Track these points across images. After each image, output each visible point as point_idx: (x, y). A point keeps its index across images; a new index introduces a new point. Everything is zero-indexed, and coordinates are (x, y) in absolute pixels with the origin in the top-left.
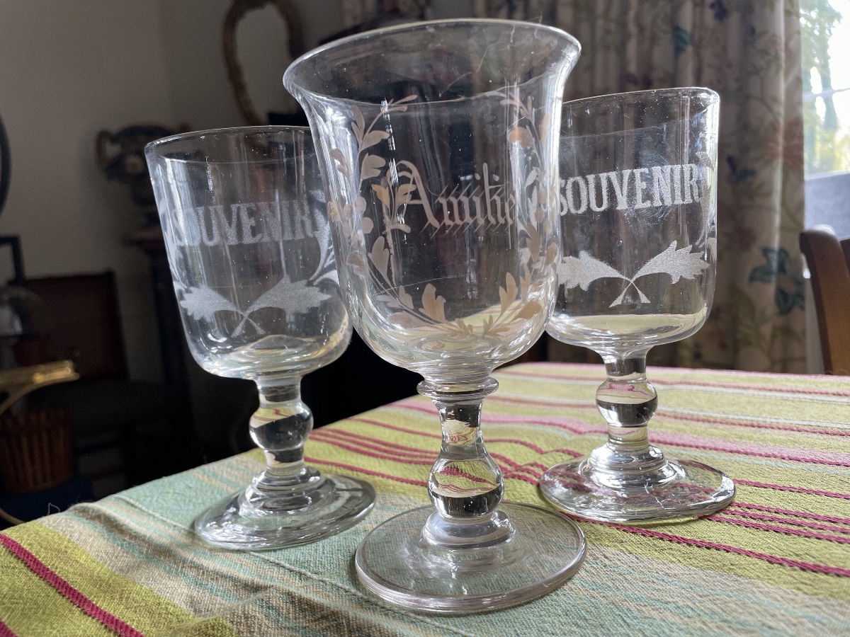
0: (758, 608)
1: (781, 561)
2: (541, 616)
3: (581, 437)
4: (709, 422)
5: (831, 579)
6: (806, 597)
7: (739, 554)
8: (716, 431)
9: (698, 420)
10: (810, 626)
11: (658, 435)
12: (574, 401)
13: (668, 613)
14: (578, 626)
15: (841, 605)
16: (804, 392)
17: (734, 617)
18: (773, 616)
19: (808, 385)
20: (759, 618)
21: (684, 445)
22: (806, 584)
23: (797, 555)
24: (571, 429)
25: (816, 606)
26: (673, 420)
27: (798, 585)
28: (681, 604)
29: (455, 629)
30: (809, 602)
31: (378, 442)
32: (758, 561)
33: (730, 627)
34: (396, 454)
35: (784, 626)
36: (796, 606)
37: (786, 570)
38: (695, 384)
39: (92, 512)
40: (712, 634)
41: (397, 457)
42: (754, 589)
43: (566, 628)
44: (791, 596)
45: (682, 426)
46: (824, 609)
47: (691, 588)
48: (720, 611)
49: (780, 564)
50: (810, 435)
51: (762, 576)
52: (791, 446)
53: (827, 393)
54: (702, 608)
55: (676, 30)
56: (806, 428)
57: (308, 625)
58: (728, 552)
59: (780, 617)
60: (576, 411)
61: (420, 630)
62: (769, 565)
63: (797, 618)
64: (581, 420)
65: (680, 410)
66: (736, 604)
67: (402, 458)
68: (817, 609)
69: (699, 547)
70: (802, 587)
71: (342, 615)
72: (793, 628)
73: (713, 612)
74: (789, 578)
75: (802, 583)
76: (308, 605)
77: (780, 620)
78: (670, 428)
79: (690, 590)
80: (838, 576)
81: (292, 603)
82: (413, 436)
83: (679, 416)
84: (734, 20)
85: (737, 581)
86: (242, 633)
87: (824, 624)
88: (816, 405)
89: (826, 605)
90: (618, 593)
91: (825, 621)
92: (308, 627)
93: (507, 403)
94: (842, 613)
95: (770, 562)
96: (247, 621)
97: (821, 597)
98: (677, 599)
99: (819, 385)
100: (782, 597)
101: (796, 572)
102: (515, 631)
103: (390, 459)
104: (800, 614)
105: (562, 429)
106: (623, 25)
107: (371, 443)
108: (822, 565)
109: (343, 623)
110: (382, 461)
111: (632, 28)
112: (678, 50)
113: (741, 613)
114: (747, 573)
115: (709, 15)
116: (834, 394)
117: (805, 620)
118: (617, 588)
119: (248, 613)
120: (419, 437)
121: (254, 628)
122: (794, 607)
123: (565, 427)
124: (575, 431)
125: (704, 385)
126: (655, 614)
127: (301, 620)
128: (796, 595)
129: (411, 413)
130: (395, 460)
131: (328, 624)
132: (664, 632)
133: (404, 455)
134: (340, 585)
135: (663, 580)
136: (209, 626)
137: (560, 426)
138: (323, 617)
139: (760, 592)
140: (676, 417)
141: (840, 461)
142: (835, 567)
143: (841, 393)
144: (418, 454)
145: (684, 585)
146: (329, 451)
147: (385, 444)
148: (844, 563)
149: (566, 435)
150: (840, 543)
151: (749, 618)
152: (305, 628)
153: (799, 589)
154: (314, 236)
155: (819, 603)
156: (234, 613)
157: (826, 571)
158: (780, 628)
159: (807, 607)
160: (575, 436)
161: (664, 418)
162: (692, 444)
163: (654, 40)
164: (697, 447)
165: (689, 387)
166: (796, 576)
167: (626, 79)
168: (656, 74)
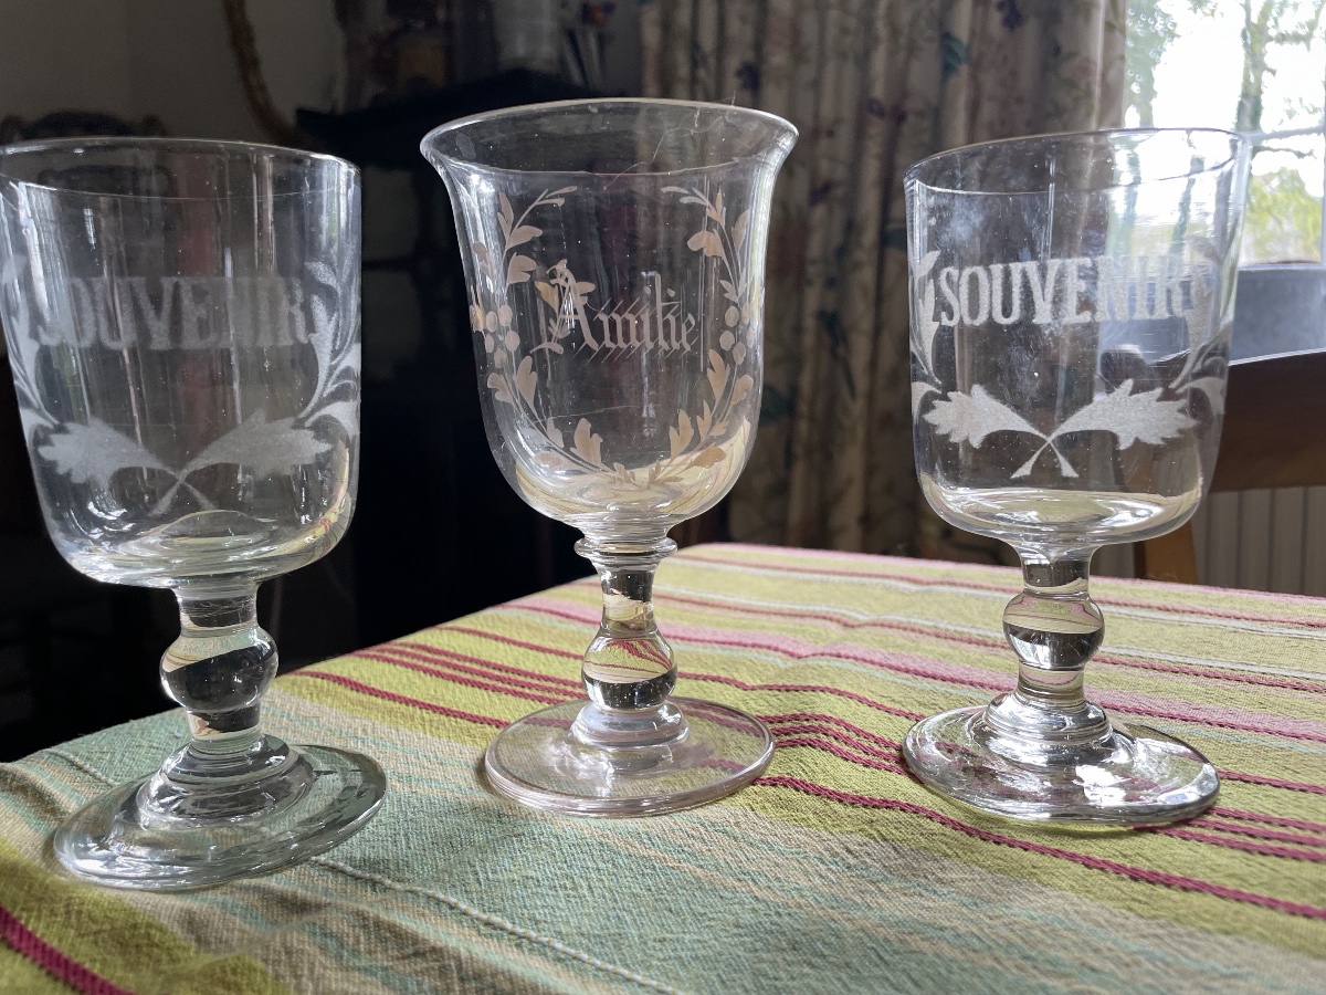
0: (1074, 937)
1: (1103, 865)
2: (756, 951)
3: (801, 663)
4: (986, 645)
5: (1177, 895)
6: (1141, 921)
7: (1043, 853)
8: (998, 660)
9: (970, 642)
10: (1150, 967)
11: (914, 661)
12: (786, 607)
13: (943, 945)
14: (812, 966)
15: (1191, 935)
16: (1117, 604)
17: (1040, 952)
18: (1097, 951)
19: (1122, 593)
20: (1077, 954)
21: (953, 680)
22: (1140, 901)
23: (1125, 856)
24: (785, 652)
25: (1156, 936)
26: (933, 639)
27: (1128, 903)
28: (962, 930)
29: (626, 972)
30: (1147, 931)
31: (487, 664)
32: (1070, 864)
33: (1035, 967)
34: (517, 683)
35: (1112, 967)
36: (1128, 935)
37: (1110, 879)
38: (962, 585)
39: (13, 780)
40: (1010, 977)
41: (519, 689)
42: (1067, 907)
43: (795, 970)
44: (1120, 920)
45: (947, 650)
46: (1167, 939)
47: (975, 904)
48: (1020, 942)
49: (1102, 869)
50: (1131, 670)
51: (1077, 887)
52: (1105, 687)
53: (1149, 607)
54: (994, 937)
55: (946, 38)
56: (1123, 659)
57: (391, 964)
58: (1026, 850)
59: (1105, 951)
60: (791, 623)
61: (572, 974)
62: (1086, 869)
63: (1131, 954)
64: (799, 637)
65: (943, 625)
66: (1043, 931)
67: (527, 691)
68: (1158, 941)
69: (984, 840)
70: (1135, 905)
71: (448, 952)
72: (1124, 969)
73: (1010, 944)
74: (1115, 891)
75: (1134, 899)
76: (390, 932)
77: (1108, 958)
78: (932, 652)
79: (974, 908)
80: (1185, 889)
81: (365, 927)
82: (541, 655)
83: (942, 633)
84: (1031, 30)
85: (1042, 892)
86: (283, 977)
87: (1167, 964)
88: (1136, 623)
89: (1171, 934)
90: (870, 914)
91: (1169, 959)
92: (392, 968)
93: (686, 606)
94: (1193, 947)
95: (1087, 866)
96: (290, 958)
97: (1162, 921)
98: (956, 923)
99: (1138, 594)
100: (1107, 921)
101: (1124, 883)
102: (719, 976)
103: (508, 692)
104: (1135, 948)
105: (772, 652)
106: (868, 24)
107: (476, 667)
108: (1160, 871)
109: (450, 966)
110: (494, 696)
111: (881, 29)
112: (948, 69)
113: (1050, 946)
114: (1056, 881)
115: (995, 19)
116: (1159, 609)
117: (1141, 958)
118: (869, 906)
119: (292, 945)
120: (551, 657)
121: (302, 970)
122: (1125, 938)
123: (776, 649)
124: (792, 655)
125: (975, 587)
126: (925, 946)
127: (380, 956)
128: (1127, 918)
129: (537, 618)
130: (515, 693)
131: (425, 965)
132: (939, 974)
134: (442, 896)
135: (935, 892)
136: (228, 969)
137: (769, 648)
138: (416, 954)
139: (1076, 912)
140: (938, 636)
141: (1175, 713)
142: (1179, 875)
143: (1170, 607)
144: (553, 685)
145: (965, 900)
146: (408, 679)
147: (500, 668)
148: (1192, 869)
149: (779, 661)
150: (1184, 839)
151: (1062, 954)
152: (386, 969)
153: (1130, 909)
155: (1160, 931)
156: (268, 948)
157: (1168, 882)
158: (1106, 970)
159: (1144, 937)
160: (791, 663)
161: (920, 636)
162: (964, 677)
163: (912, 50)
164: (972, 684)
165: (954, 589)
166: (1125, 889)
167: (867, 107)
168: (912, 104)
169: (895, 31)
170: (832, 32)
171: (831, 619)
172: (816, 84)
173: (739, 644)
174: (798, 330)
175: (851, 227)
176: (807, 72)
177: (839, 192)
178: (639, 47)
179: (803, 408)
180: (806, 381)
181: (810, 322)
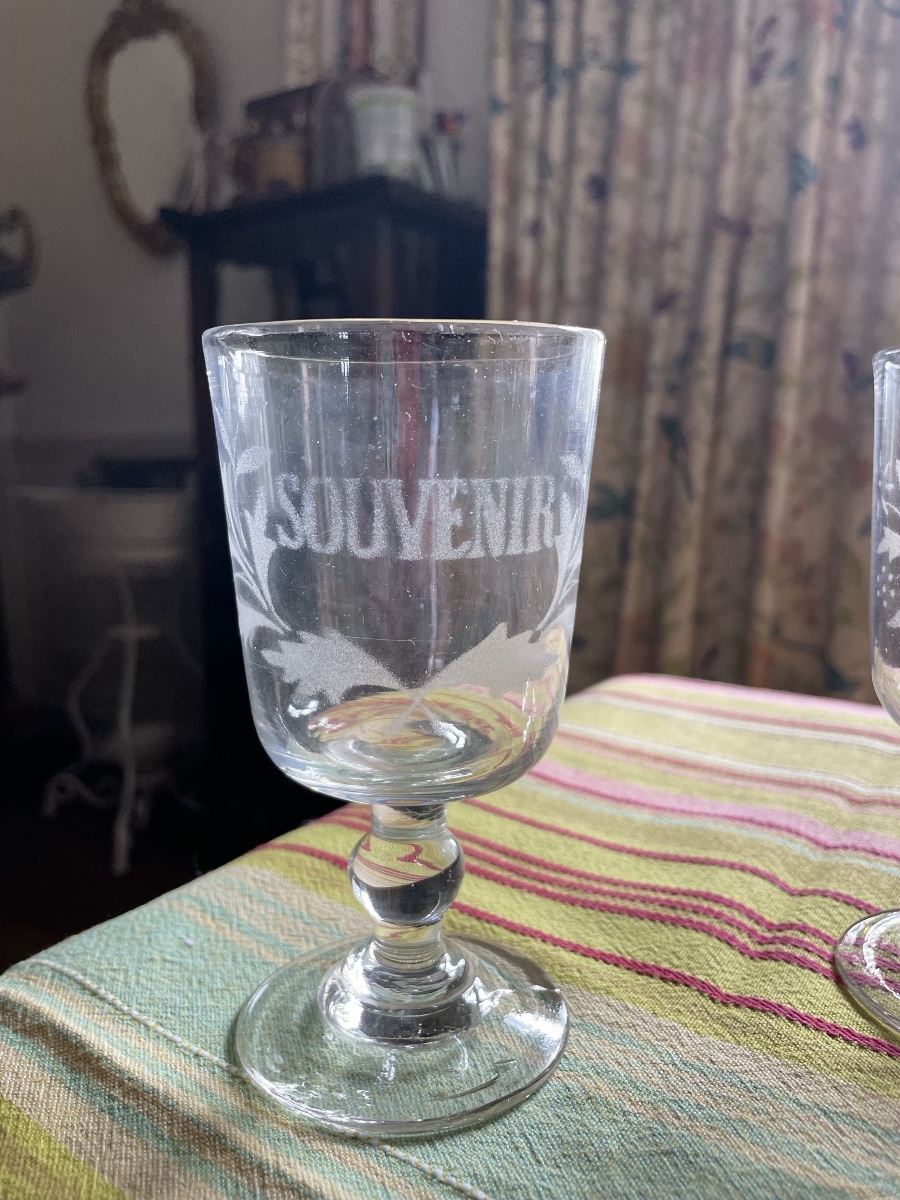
3: (832, 858)
24: (808, 838)
55: (794, 158)
60: (793, 796)
64: (811, 816)
105: (795, 838)
106: (717, 141)
110: (518, 895)
111: (732, 146)
112: (795, 187)
115: (842, 141)
120: (554, 837)
123: (798, 834)
124: (817, 843)
130: (539, 892)
133: (551, 882)
137: (789, 830)
149: (808, 851)
154: (554, 546)
160: (823, 856)
163: (760, 167)
167: (714, 222)
168: (759, 220)
169: (744, 149)
170: (682, 148)
171: (830, 791)
172: (663, 198)
173: (751, 821)
174: (637, 433)
175: (695, 337)
176: (654, 186)
177: (683, 303)
178: (486, 154)
179: (640, 507)
180: (644, 484)
181: (650, 427)
